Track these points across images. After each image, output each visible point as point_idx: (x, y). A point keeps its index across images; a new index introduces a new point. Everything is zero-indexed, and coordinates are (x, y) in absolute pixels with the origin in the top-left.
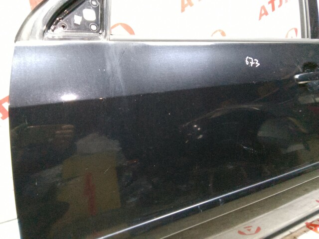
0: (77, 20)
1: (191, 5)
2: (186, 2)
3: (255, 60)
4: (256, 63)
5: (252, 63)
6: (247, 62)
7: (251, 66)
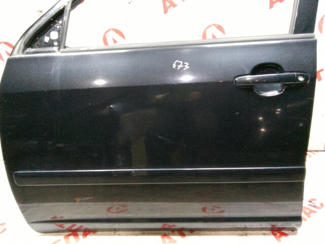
0: (46, 39)
1: (174, 5)
2: (168, 4)
3: (185, 63)
4: (185, 66)
5: (180, 67)
6: (174, 66)
7: (178, 68)
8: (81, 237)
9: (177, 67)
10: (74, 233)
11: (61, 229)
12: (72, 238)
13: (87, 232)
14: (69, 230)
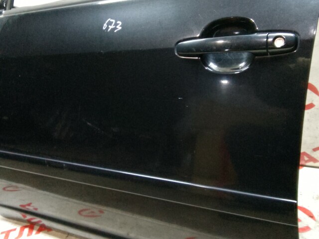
3: (118, 22)
4: (117, 27)
5: (111, 27)
6: (105, 25)
7: (109, 30)
8: (34, 232)
9: (108, 28)
10: (31, 226)
11: (22, 218)
12: (27, 230)
13: (42, 229)
14: (29, 221)
